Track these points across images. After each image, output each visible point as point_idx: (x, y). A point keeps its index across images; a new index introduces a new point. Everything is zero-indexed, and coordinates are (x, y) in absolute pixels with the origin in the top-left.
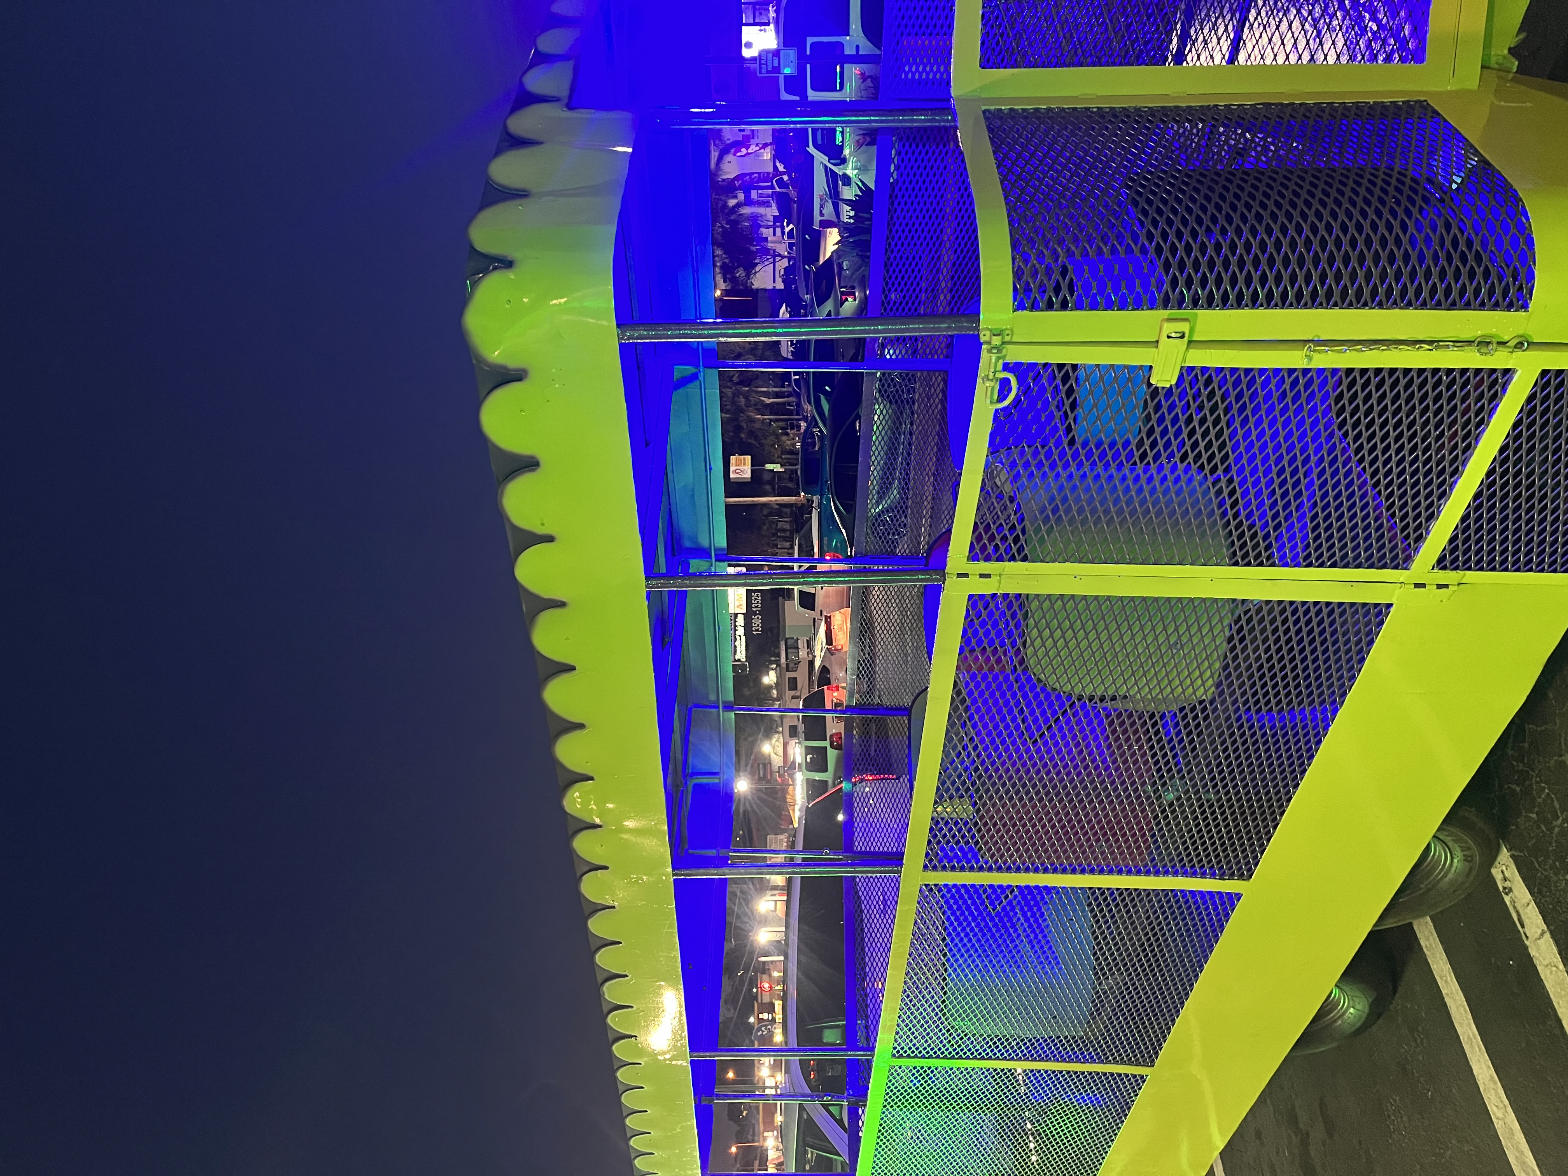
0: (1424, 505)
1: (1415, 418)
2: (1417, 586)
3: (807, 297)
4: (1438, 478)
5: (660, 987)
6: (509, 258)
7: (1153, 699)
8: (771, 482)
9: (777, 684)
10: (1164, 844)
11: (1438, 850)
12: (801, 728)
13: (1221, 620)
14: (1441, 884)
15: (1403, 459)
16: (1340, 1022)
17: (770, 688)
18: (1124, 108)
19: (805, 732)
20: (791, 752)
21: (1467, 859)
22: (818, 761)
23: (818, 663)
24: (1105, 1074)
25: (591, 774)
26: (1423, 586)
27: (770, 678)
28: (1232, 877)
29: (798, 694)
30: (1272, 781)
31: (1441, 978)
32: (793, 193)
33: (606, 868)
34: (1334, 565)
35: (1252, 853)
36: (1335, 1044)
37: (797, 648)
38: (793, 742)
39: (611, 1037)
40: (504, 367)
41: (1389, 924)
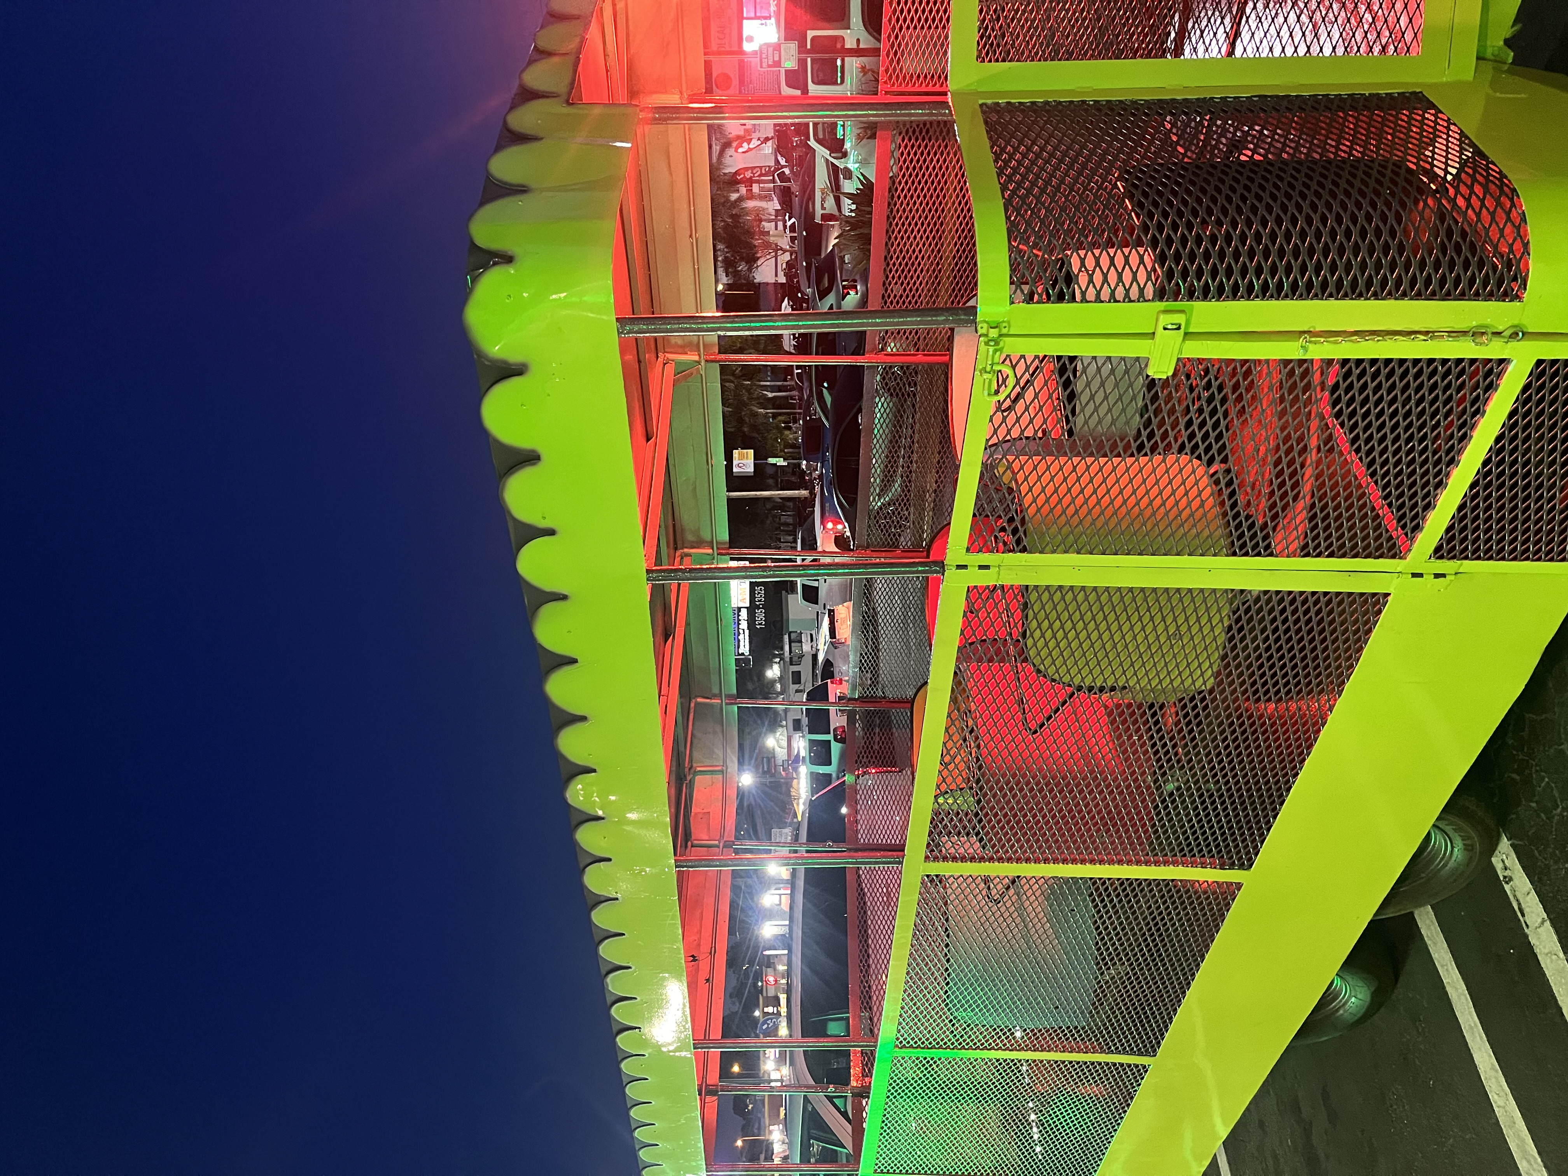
0: (1420, 494)
1: (1411, 408)
2: (1414, 575)
3: (809, 291)
4: (1434, 468)
5: (664, 979)
6: (510, 253)
7: (1152, 690)
8: (774, 477)
9: (781, 678)
10: (1164, 834)
11: (1438, 839)
12: (805, 721)
13: (1219, 610)
14: (1442, 873)
15: (1399, 449)
16: (1341, 1012)
17: (773, 682)
18: (1120, 101)
19: (809, 726)
20: (795, 745)
21: (1468, 848)
22: (821, 754)
23: (821, 657)
24: (1107, 1064)
25: (594, 767)
26: (1420, 575)
27: (773, 672)
28: (1232, 866)
29: (802, 688)
30: (1272, 771)
31: (1442, 966)
32: (795, 187)
33: (609, 860)
34: (1331, 555)
35: (1252, 842)
36: (1337, 1034)
37: (801, 642)
38: (797, 736)
39: (615, 1029)
40: (505, 362)
41: (1390, 914)
